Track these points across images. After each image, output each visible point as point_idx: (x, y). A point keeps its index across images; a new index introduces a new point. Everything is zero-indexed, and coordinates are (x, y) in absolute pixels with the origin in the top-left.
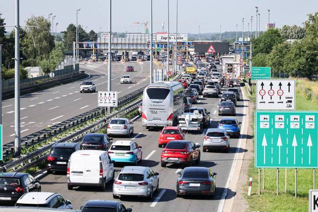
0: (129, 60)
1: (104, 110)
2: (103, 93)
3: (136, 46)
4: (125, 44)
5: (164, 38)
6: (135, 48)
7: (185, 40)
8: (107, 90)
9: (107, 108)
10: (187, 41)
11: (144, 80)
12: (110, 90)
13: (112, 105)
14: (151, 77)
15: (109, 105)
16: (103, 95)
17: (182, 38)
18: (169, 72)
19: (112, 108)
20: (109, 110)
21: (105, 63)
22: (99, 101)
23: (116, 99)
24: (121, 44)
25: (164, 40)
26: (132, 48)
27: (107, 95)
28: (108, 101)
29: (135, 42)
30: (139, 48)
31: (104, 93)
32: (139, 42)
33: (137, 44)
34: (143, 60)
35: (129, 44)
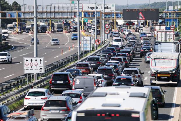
0: (54, 32)
1: (30, 77)
2: (29, 59)
3: (62, 15)
4: (51, 13)
5: (91, 8)
6: (61, 16)
7: (113, 9)
8: (33, 56)
9: (33, 76)
10: (115, 11)
11: (71, 50)
12: (37, 56)
13: (38, 71)
14: (78, 46)
15: (35, 72)
16: (29, 62)
17: (110, 8)
18: (97, 40)
19: (38, 75)
20: (35, 77)
21: (30, 34)
22: (25, 67)
23: (43, 65)
24: (47, 12)
25: (91, 10)
26: (58, 17)
27: (34, 61)
28: (34, 67)
29: (61, 10)
30: (65, 17)
31: (31, 59)
32: (65, 10)
33: (63, 13)
34: (69, 32)
35: (55, 13)
